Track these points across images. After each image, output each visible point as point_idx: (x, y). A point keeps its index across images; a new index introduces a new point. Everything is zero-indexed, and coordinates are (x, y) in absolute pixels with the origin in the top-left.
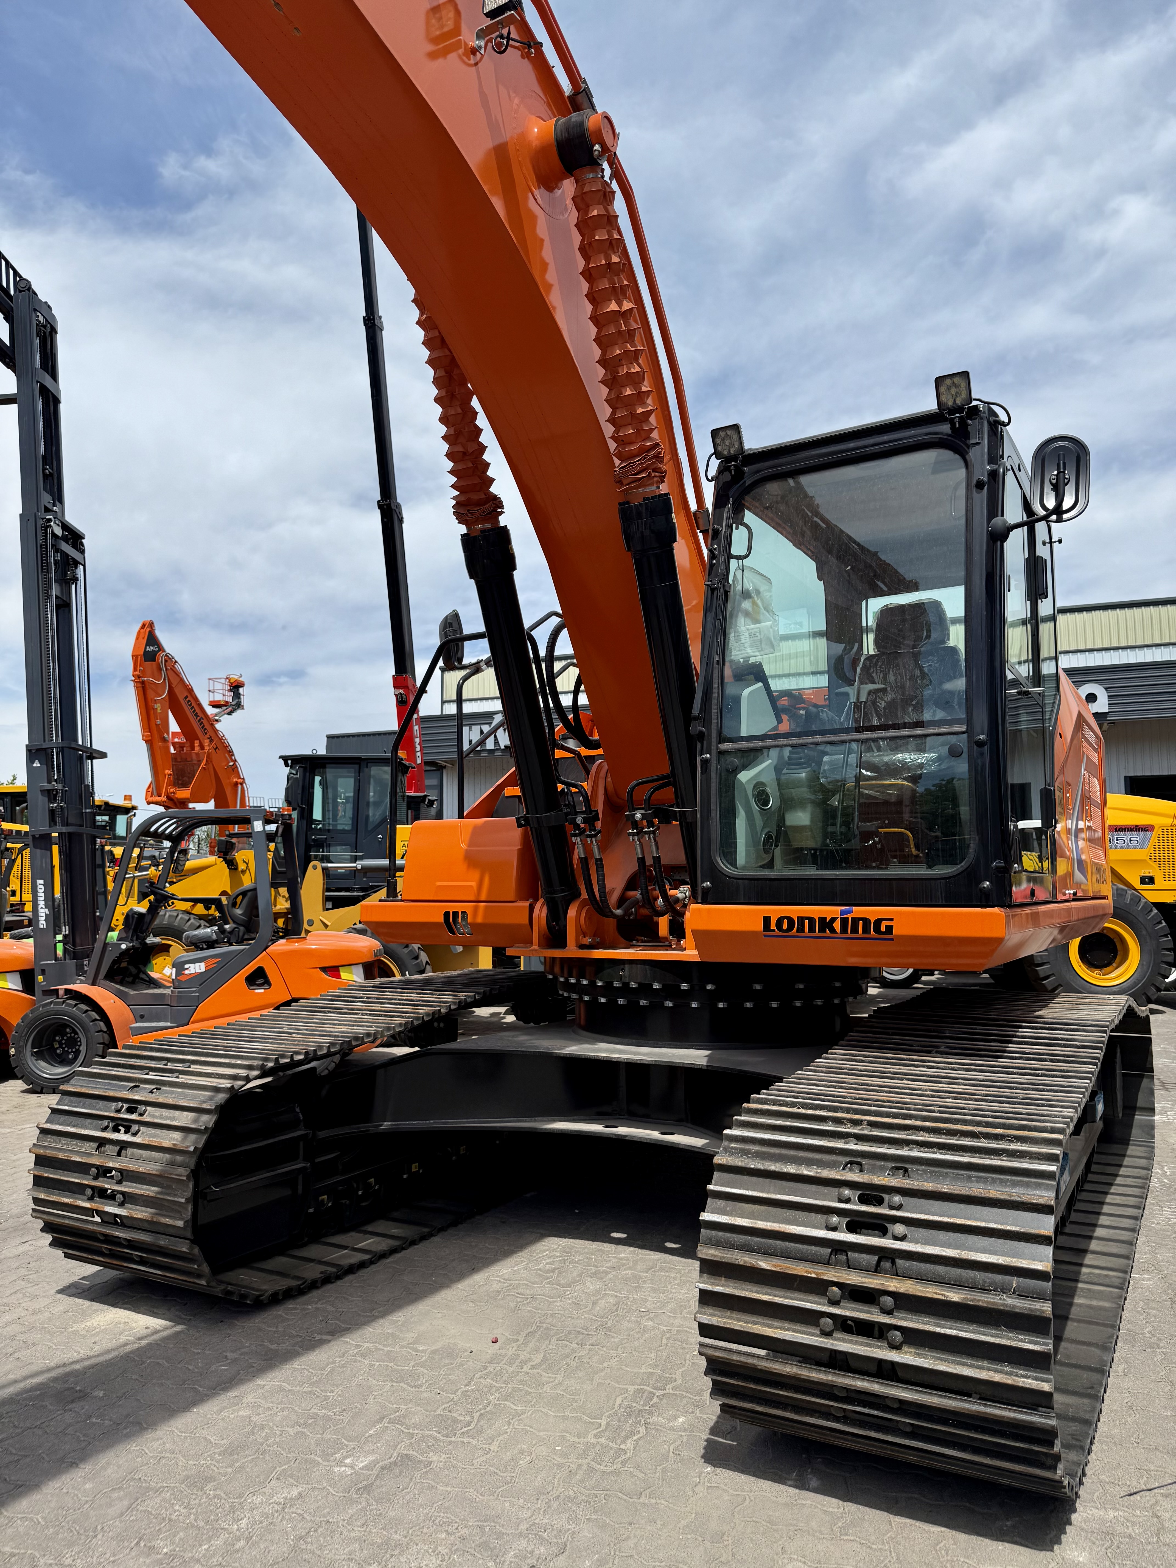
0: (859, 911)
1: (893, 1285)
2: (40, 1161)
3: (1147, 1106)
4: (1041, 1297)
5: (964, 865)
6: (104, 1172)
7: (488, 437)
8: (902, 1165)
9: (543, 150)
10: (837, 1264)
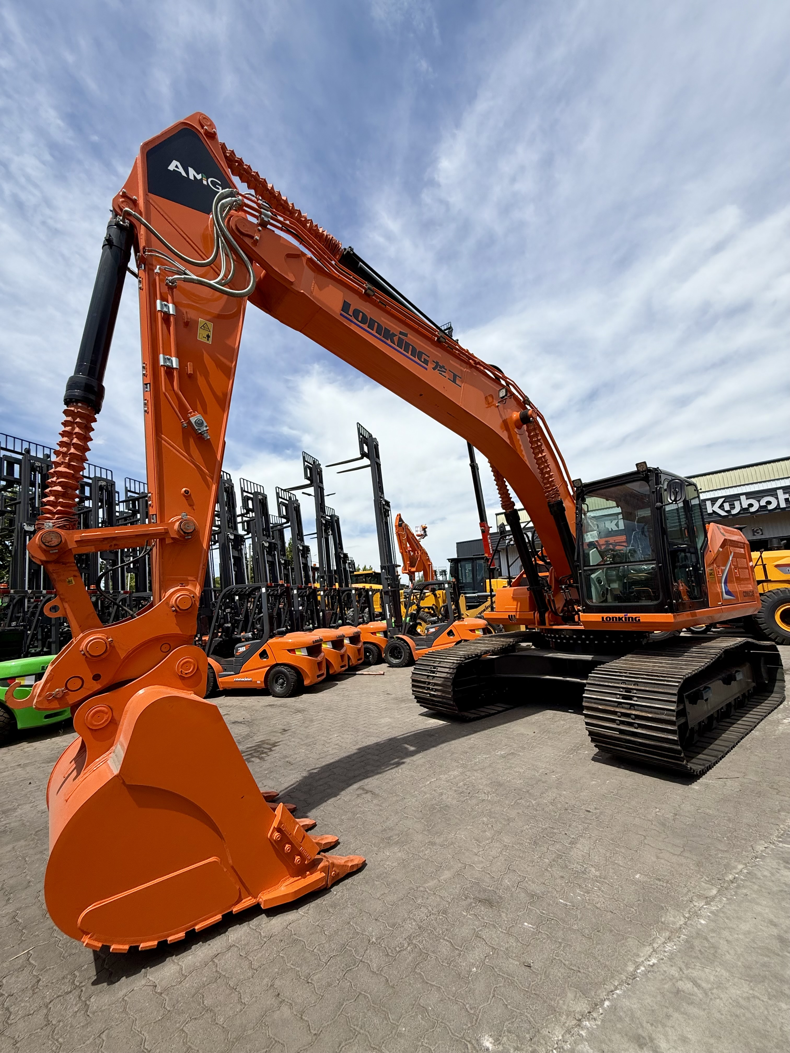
0: (629, 615)
1: (634, 712)
2: (413, 680)
3: (781, 680)
4: (674, 716)
5: (659, 601)
6: (429, 683)
7: (509, 487)
8: (636, 683)
9: (517, 421)
10: (620, 707)
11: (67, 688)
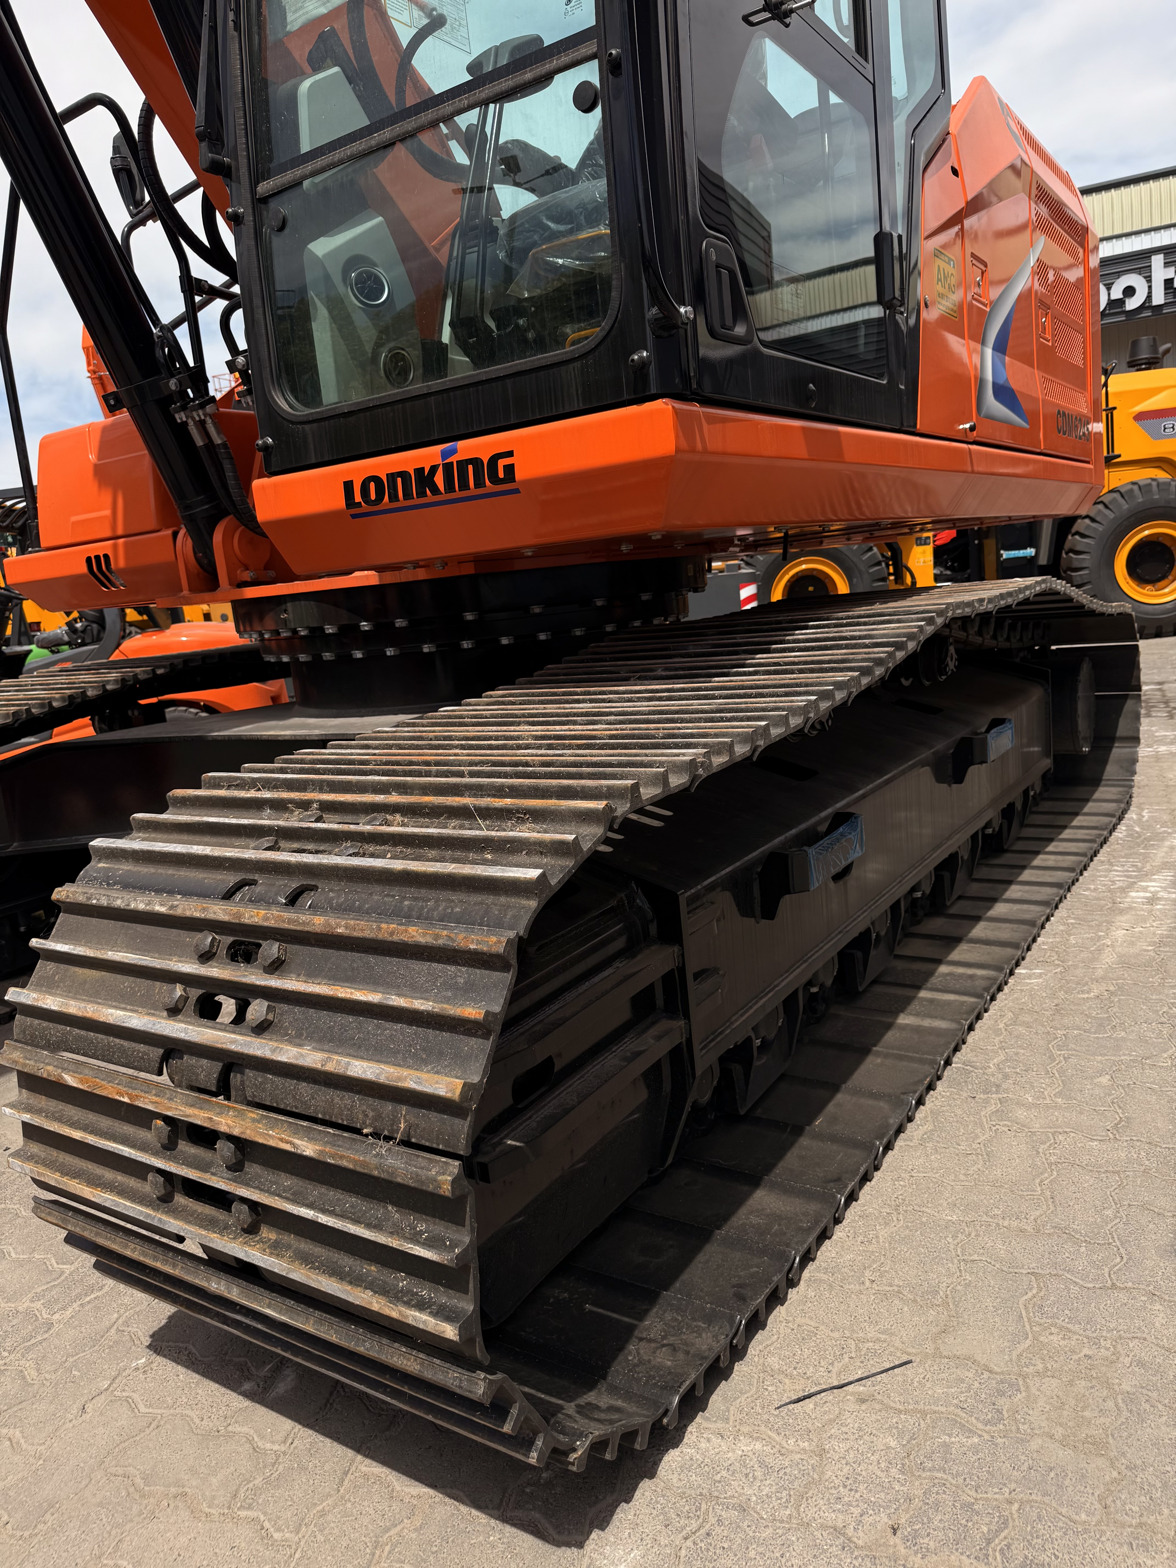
0: (466, 448)
3: (1130, 734)
5: (606, 324)
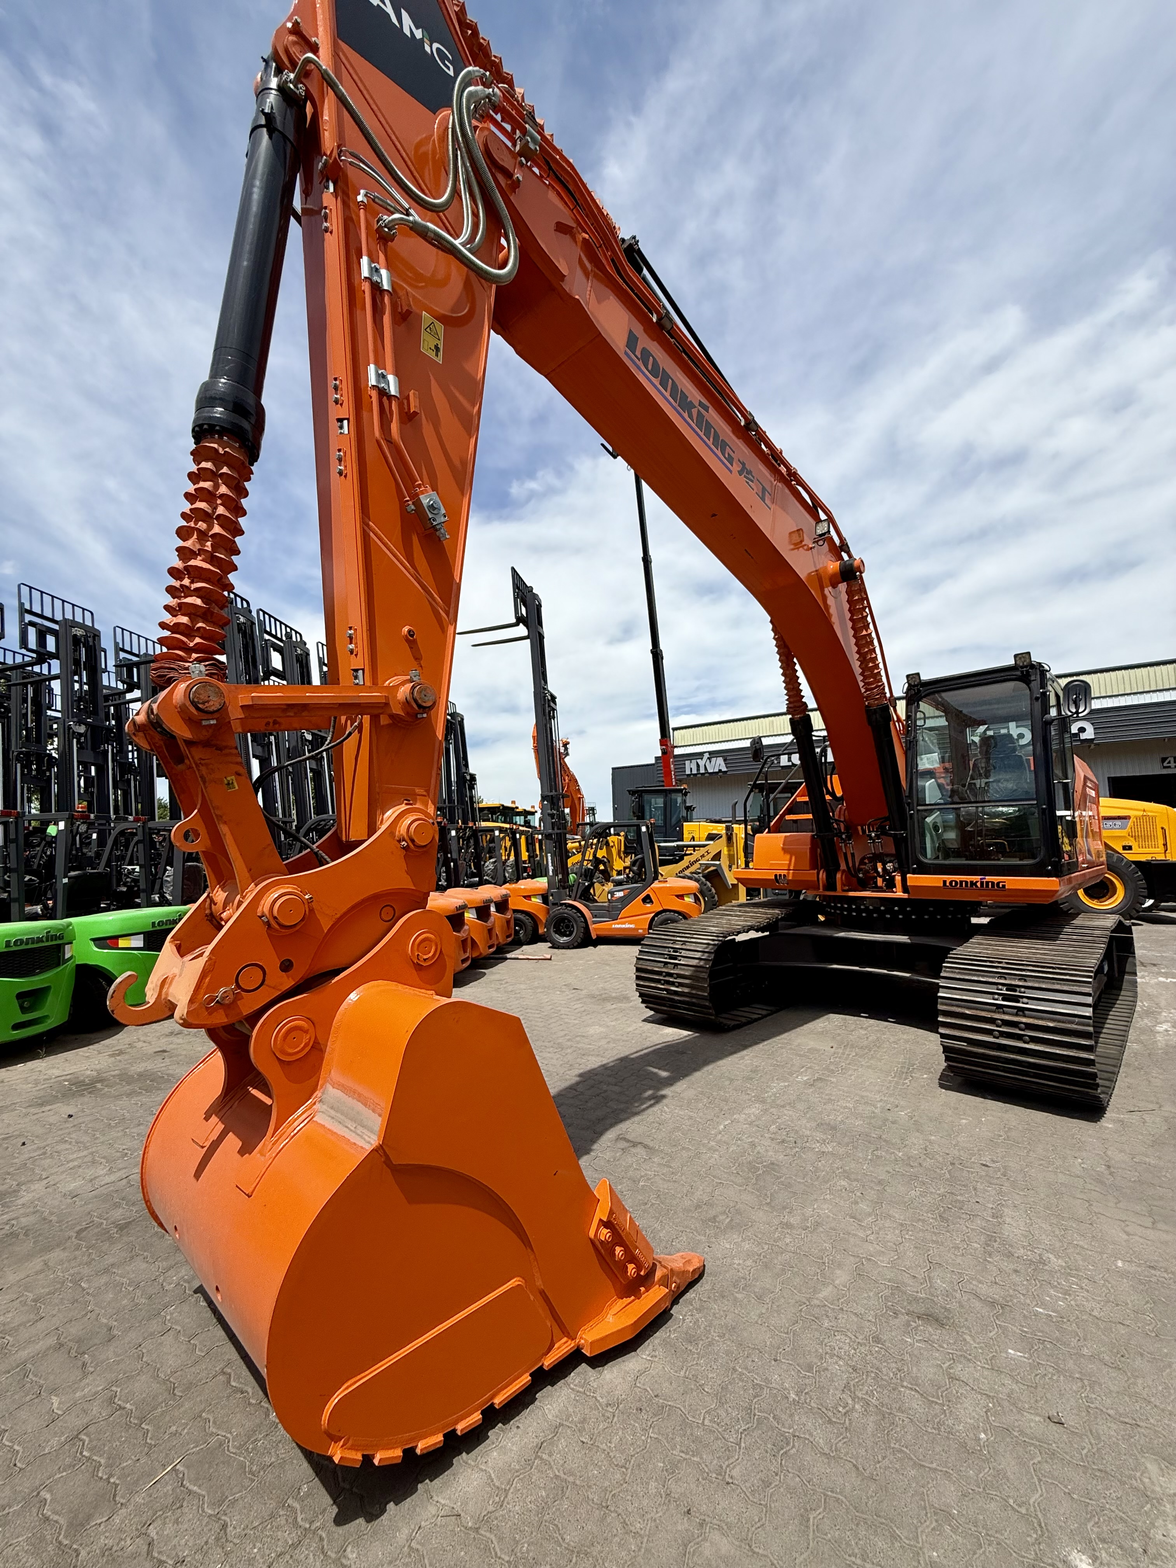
0: (988, 878)
1: (1024, 1020)
3: (1132, 972)
4: (1088, 1025)
5: (1038, 860)
8: (1023, 978)
9: (832, 575)
10: (999, 1013)
11: (238, 986)
